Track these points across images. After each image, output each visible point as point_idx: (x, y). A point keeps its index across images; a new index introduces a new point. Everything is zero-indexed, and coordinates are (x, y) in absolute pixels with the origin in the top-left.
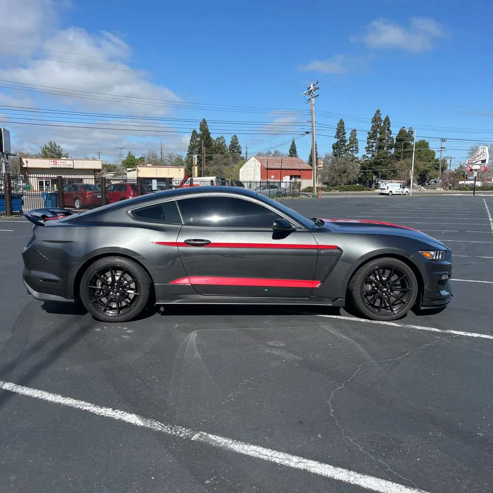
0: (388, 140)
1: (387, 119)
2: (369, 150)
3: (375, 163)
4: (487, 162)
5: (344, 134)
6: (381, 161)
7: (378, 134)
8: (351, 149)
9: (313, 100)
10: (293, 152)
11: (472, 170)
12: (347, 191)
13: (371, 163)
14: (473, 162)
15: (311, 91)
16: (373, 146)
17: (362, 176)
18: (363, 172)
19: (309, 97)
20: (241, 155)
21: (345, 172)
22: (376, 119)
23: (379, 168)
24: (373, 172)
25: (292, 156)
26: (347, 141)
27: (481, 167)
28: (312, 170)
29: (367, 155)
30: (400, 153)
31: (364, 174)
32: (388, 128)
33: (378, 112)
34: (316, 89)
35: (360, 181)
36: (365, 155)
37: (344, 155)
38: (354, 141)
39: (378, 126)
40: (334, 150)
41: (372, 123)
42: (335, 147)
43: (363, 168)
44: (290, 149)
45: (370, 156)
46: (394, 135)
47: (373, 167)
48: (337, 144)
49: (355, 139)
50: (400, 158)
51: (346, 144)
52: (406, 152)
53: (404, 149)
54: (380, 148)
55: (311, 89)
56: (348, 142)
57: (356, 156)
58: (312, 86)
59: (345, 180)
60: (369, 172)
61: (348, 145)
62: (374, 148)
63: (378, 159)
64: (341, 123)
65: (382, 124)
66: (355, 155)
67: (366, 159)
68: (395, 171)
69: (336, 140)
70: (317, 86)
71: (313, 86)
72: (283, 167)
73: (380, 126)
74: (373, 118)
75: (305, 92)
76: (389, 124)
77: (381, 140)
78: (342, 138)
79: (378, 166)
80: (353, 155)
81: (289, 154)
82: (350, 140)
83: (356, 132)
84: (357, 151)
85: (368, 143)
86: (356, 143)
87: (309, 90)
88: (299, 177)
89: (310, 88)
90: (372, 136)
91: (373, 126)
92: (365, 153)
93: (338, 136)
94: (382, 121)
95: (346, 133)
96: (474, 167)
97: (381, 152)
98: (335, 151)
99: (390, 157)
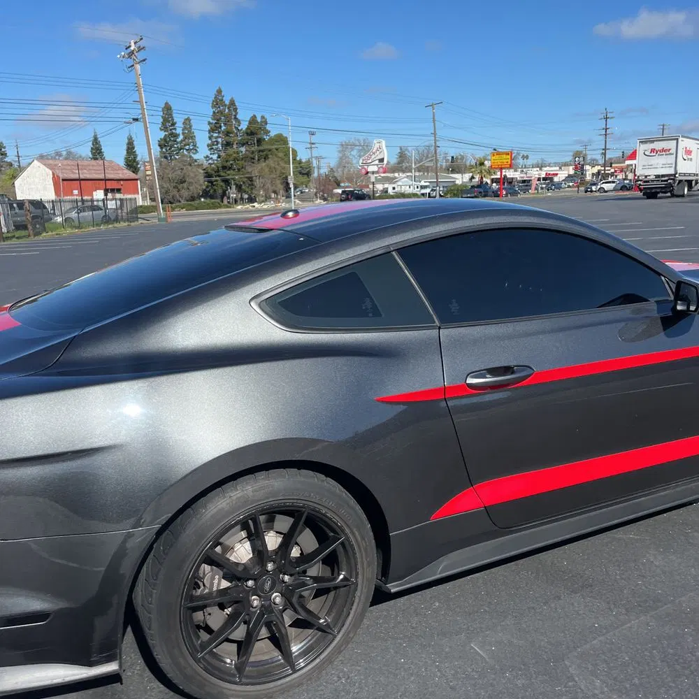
0: (237, 133)
1: (232, 103)
2: (212, 149)
3: (224, 168)
4: (385, 162)
5: (173, 124)
6: (232, 164)
7: (222, 125)
8: (187, 147)
9: (138, 67)
10: (97, 152)
11: (367, 173)
12: (197, 209)
13: (218, 167)
14: (368, 162)
15: (132, 52)
16: (218, 143)
17: (207, 187)
18: (209, 182)
19: (130, 62)
20: (7, 159)
21: (183, 182)
22: (218, 102)
23: (230, 175)
24: (223, 181)
25: (96, 159)
26: (179, 135)
27: (379, 168)
28: (137, 180)
29: (211, 156)
30: (253, 152)
31: (210, 184)
32: (235, 116)
33: (219, 91)
34: (140, 49)
35: (206, 194)
36: (207, 157)
37: (177, 157)
38: (189, 136)
39: (221, 113)
40: (162, 148)
41: (213, 107)
42: (163, 144)
43: (208, 175)
44: (92, 148)
45: (215, 157)
46: (244, 126)
47: (222, 174)
48: (165, 139)
49: (190, 131)
50: (254, 159)
51: (179, 140)
52: (262, 151)
53: (258, 146)
54: (228, 144)
55: (132, 48)
56: (181, 137)
57: (195, 157)
58: (133, 44)
59: (185, 193)
60: (217, 181)
61: (182, 141)
62: (220, 145)
63: (227, 161)
64: (168, 109)
65: (227, 110)
66: (193, 155)
67: (210, 161)
68: (251, 178)
69: (162, 134)
70: (141, 44)
71: (135, 43)
72: (82, 177)
73: (223, 114)
74: (213, 101)
75: (123, 54)
76: (236, 110)
77: (227, 133)
78: (171, 130)
79: (228, 172)
80: (191, 157)
81: (91, 156)
82: (183, 134)
83: (191, 122)
84: (195, 150)
85: (210, 138)
86: (193, 137)
87: (129, 51)
88: (119, 191)
89: (130, 46)
90: (214, 128)
91: (214, 112)
92: (208, 153)
93: (164, 128)
94: (226, 105)
95: (176, 123)
96: (371, 169)
97: (230, 151)
98: (164, 150)
99: (242, 159)
